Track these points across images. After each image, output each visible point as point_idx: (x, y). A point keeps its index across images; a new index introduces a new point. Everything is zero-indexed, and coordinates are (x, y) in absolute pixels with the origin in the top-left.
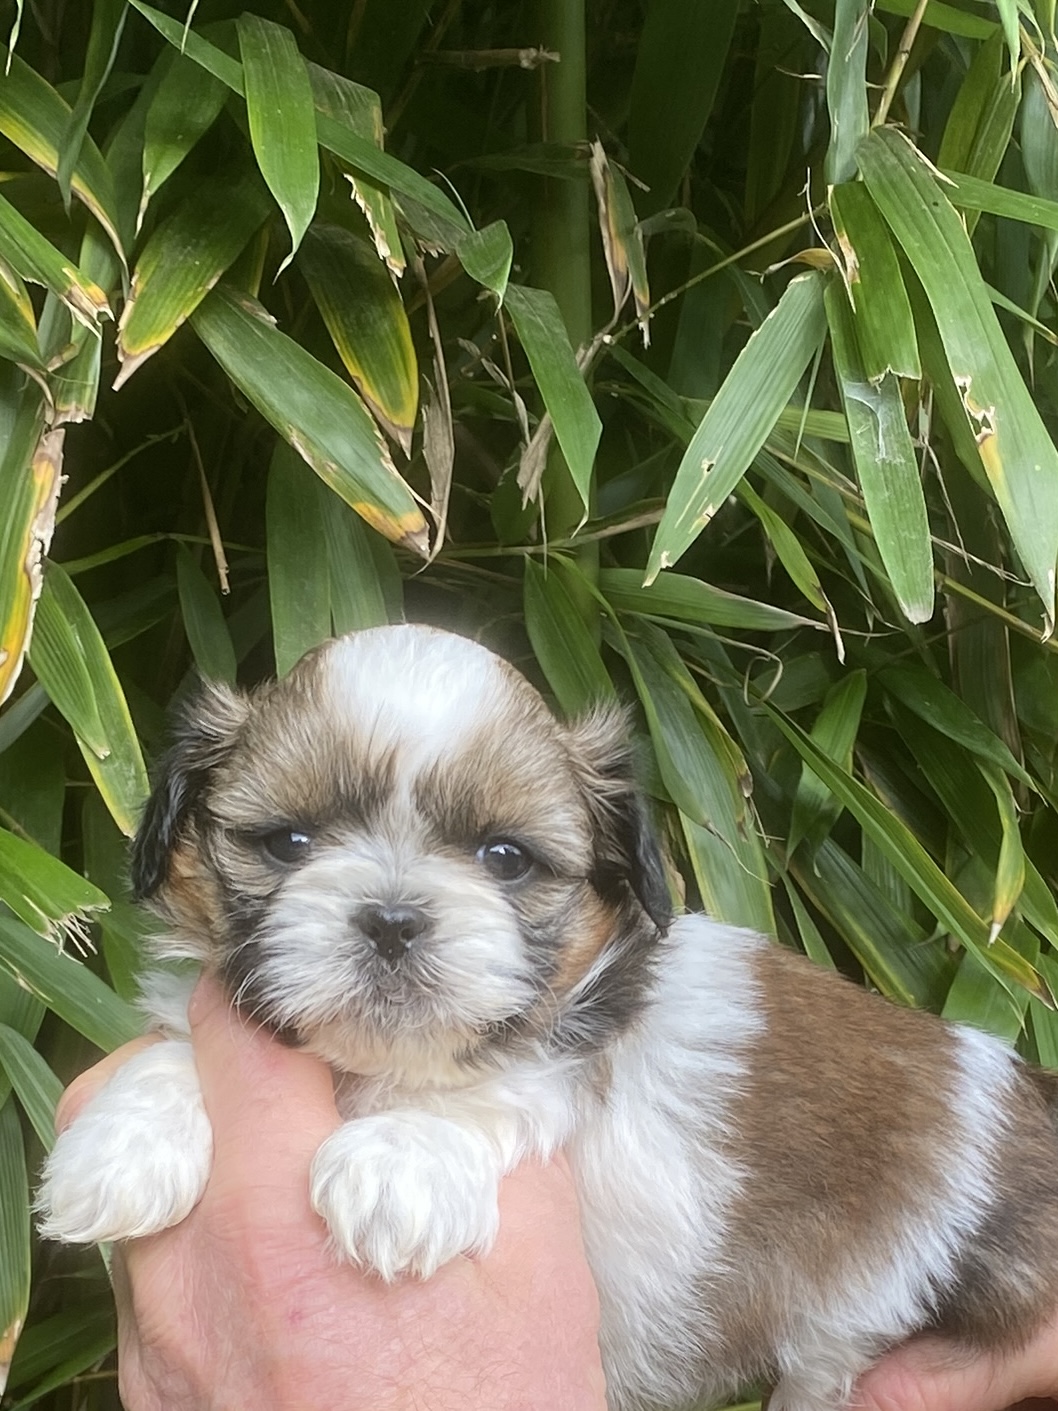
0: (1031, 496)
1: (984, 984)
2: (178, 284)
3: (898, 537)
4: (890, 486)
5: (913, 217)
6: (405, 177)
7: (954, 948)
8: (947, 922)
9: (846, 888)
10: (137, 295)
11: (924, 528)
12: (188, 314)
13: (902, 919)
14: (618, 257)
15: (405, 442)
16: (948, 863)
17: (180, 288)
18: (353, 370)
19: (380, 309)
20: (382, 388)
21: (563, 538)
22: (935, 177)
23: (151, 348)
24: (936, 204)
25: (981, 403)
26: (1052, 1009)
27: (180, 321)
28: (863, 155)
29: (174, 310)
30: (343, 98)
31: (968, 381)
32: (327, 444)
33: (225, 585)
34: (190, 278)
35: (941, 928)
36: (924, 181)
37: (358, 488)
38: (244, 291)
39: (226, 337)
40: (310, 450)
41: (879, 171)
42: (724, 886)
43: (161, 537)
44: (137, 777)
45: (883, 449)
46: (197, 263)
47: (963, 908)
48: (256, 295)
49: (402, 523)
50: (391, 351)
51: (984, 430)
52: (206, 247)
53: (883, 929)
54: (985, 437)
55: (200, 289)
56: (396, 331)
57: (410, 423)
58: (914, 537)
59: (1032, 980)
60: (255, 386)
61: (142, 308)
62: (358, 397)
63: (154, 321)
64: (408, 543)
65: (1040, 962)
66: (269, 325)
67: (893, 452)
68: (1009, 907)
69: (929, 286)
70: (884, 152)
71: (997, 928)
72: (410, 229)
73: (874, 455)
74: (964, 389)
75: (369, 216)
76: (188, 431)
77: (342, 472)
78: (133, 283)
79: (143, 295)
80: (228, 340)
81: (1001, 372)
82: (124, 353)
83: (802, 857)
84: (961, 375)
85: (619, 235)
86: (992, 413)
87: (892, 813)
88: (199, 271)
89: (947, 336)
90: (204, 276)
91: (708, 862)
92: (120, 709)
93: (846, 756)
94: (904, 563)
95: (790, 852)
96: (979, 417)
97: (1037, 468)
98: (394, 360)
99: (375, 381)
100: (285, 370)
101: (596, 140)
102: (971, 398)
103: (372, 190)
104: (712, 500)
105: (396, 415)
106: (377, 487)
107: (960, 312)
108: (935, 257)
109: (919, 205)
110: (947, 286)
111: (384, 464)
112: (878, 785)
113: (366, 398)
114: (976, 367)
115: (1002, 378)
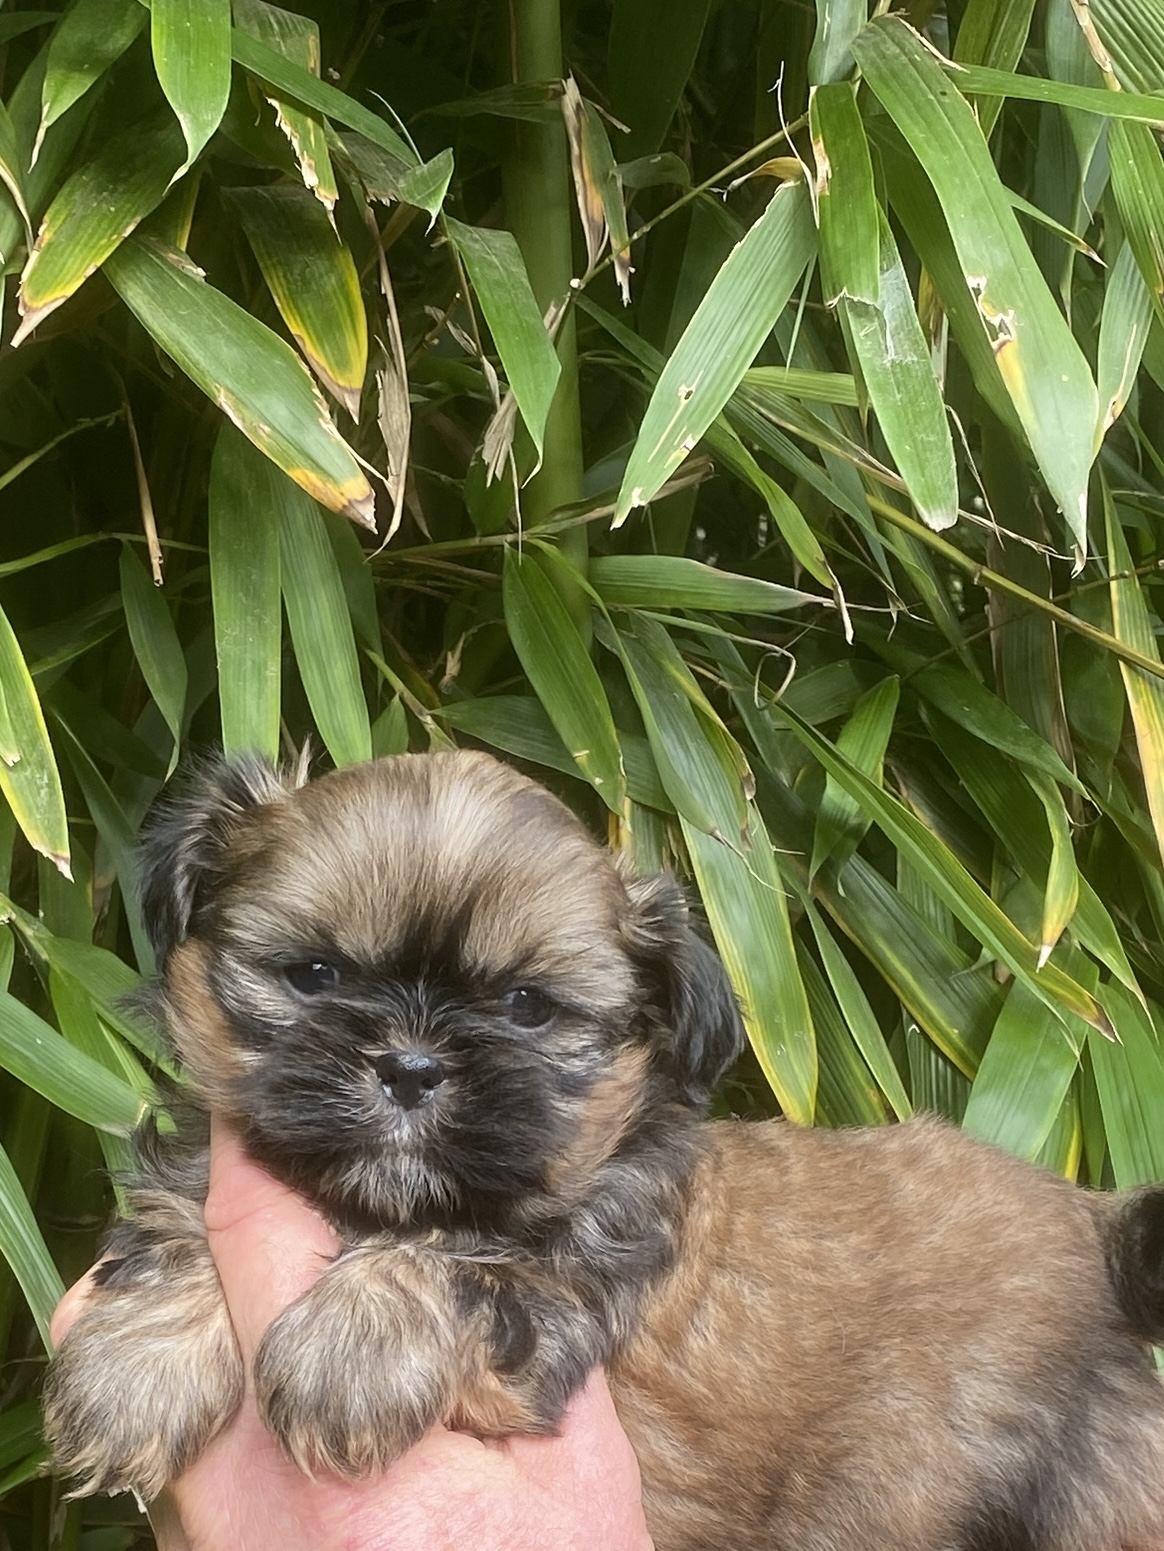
0: (1057, 409)
1: (1036, 1015)
2: (90, 231)
3: (914, 440)
4: (902, 387)
5: (917, 108)
6: (344, 107)
7: (1002, 980)
8: (993, 949)
9: (878, 909)
10: (43, 245)
11: (943, 428)
12: (99, 264)
13: (944, 946)
14: (592, 204)
15: (352, 405)
16: (994, 886)
17: (91, 236)
18: (295, 328)
19: (326, 263)
20: (327, 347)
21: (546, 523)
22: (942, 64)
23: (56, 299)
24: (944, 94)
25: (998, 307)
26: (1113, 1040)
27: (91, 271)
28: (860, 46)
29: (84, 260)
30: (276, 26)
31: (982, 282)
32: (259, 404)
33: (158, 576)
34: (104, 225)
35: (986, 954)
36: (930, 70)
37: (293, 452)
38: (170, 244)
39: (146, 290)
40: (238, 410)
41: (878, 60)
42: (735, 910)
43: (102, 536)
44: (51, 785)
45: (892, 350)
46: (112, 209)
47: (1008, 929)
48: (184, 249)
49: (343, 491)
50: (337, 307)
51: (1002, 337)
52: (124, 192)
53: (922, 959)
54: (1002, 345)
55: (115, 237)
56: (343, 285)
57: (358, 382)
58: (932, 439)
59: (1088, 1007)
60: (178, 343)
61: (48, 258)
62: (296, 354)
63: (61, 271)
64: (351, 513)
65: (1099, 991)
66: (198, 279)
67: (904, 350)
68: (1060, 928)
69: (936, 177)
70: (884, 41)
71: (1046, 951)
72: (354, 167)
73: (882, 358)
74: (978, 291)
75: (295, 144)
76: (126, 416)
77: (276, 435)
78: (40, 233)
79: (50, 245)
80: (149, 294)
81: (1021, 275)
82: (25, 306)
83: (825, 878)
84: (974, 276)
85: (594, 181)
86: (1011, 317)
87: (933, 833)
88: (115, 217)
89: (956, 234)
90: (119, 224)
91: (716, 883)
92: (32, 711)
93: (876, 768)
94: (923, 467)
95: (812, 873)
96: (996, 322)
97: (1065, 378)
98: (341, 318)
99: (319, 338)
100: (211, 324)
101: (569, 77)
102: (985, 300)
103: (300, 116)
104: (691, 430)
105: (342, 375)
106: (314, 451)
107: (973, 208)
108: (944, 149)
109: (924, 95)
110: (957, 181)
111: (323, 425)
112: (916, 804)
113: (309, 358)
114: (991, 268)
115: (1022, 280)
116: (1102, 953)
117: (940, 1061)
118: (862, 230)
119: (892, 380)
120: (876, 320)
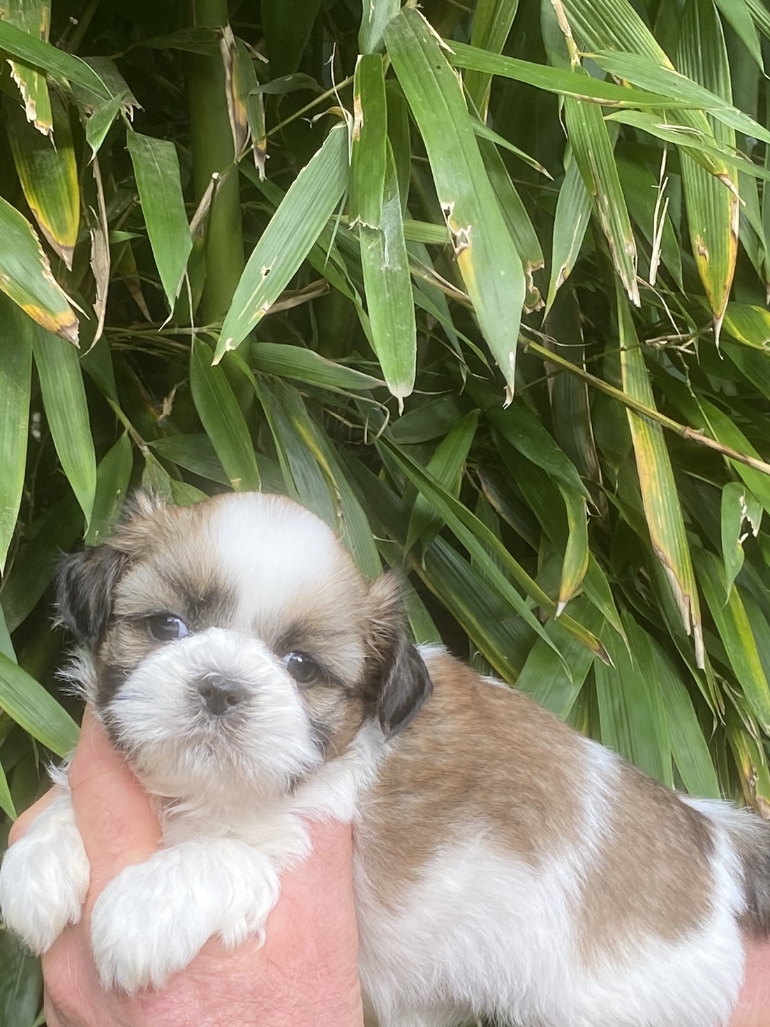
0: (496, 296)
4: (390, 289)
5: (420, 78)
11: (411, 321)
14: (239, 114)
15: (67, 258)
18: (32, 204)
19: (58, 157)
20: (52, 218)
22: (440, 46)
24: (439, 68)
25: (461, 223)
26: (609, 665)
28: (390, 31)
31: (452, 206)
32: (2, 262)
36: (432, 50)
37: (25, 294)
41: (399, 42)
45: (387, 260)
49: (57, 320)
50: (61, 190)
51: (462, 245)
53: (484, 609)
54: (462, 250)
56: (66, 173)
57: (72, 243)
58: (404, 329)
59: (594, 644)
62: (30, 225)
64: (63, 334)
67: (394, 261)
68: (572, 590)
69: (426, 132)
70: (405, 27)
71: (562, 605)
73: (380, 264)
74: (448, 212)
75: (23, 91)
77: (14, 282)
81: (478, 198)
84: (446, 201)
85: (242, 98)
86: (469, 231)
89: (436, 172)
96: (458, 234)
97: (502, 273)
98: (62, 196)
99: (47, 212)
101: (226, 25)
102: (453, 219)
103: (29, 70)
104: (267, 298)
105: (61, 238)
106: (39, 293)
107: (449, 152)
108: (433, 110)
109: (425, 69)
110: (440, 132)
111: (45, 276)
112: (492, 496)
113: (40, 225)
114: (458, 195)
115: (479, 203)
116: (602, 606)
118: (376, 169)
119: (385, 283)
120: (380, 236)
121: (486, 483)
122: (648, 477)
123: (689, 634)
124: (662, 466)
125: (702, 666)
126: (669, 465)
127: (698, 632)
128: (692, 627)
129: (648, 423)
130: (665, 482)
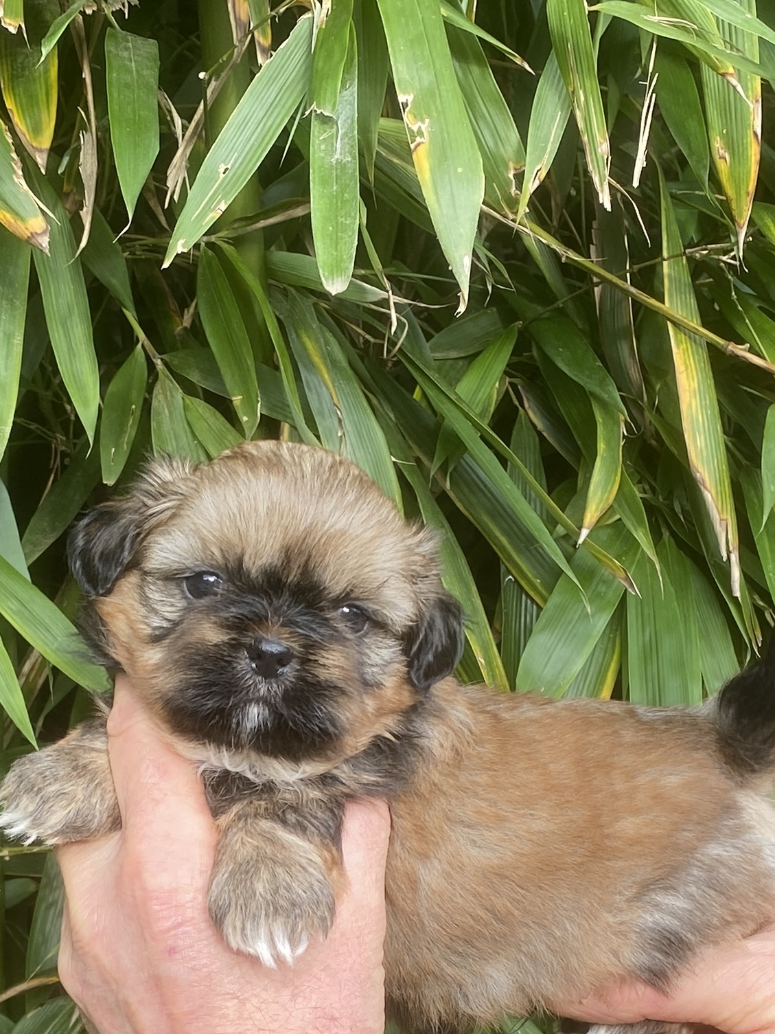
0: (452, 195)
3: (337, 223)
4: (338, 181)
14: (240, 8)
15: (41, 160)
20: (28, 119)
21: (228, 230)
25: (418, 117)
26: (634, 593)
31: (410, 98)
45: (339, 151)
49: (28, 227)
50: (39, 88)
51: (418, 139)
54: (419, 144)
57: (48, 145)
58: (348, 222)
59: (619, 569)
64: (32, 241)
67: (344, 152)
71: (585, 532)
73: (331, 156)
74: (405, 105)
81: (439, 90)
84: (404, 93)
86: (426, 124)
89: (396, 62)
94: (337, 244)
96: (415, 128)
97: (460, 170)
98: (41, 97)
99: (23, 112)
102: (410, 112)
104: (225, 197)
105: (35, 138)
106: (9, 198)
107: (411, 41)
111: (16, 180)
112: (535, 413)
113: (15, 126)
114: (419, 87)
115: (440, 95)
116: (636, 530)
117: (529, 602)
118: (337, 56)
119: (334, 175)
120: (335, 126)
121: (528, 399)
122: (688, 394)
123: (725, 559)
124: (703, 384)
125: (737, 594)
126: (711, 382)
127: (734, 558)
128: (729, 552)
129: (690, 338)
130: (705, 400)
